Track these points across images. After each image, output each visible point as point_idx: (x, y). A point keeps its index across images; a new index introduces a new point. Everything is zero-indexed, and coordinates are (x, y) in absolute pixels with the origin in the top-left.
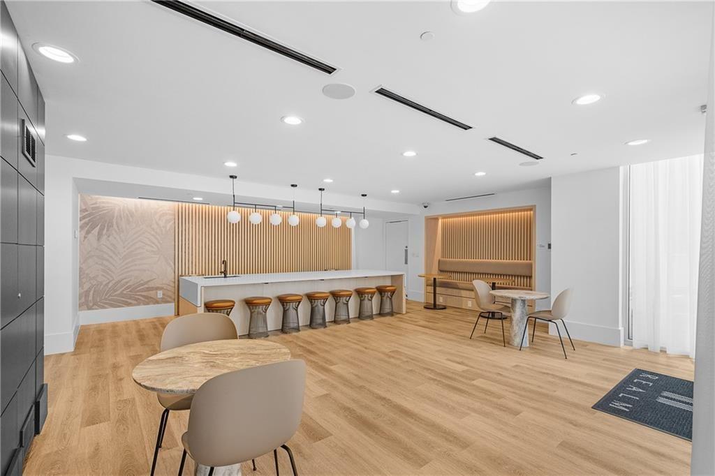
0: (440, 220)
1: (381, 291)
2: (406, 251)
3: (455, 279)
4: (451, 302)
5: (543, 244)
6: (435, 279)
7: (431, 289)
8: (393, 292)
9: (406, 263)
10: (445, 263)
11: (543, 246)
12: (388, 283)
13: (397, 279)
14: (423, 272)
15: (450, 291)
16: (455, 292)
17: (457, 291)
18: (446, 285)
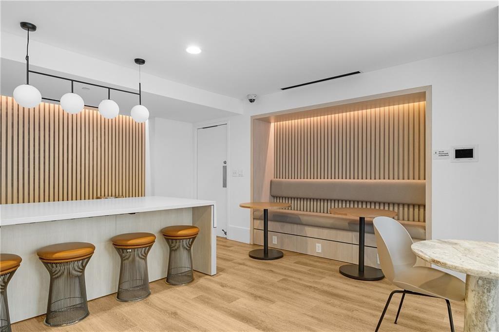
0: (272, 125)
1: (170, 236)
2: (225, 168)
3: (295, 209)
4: (289, 245)
5: (446, 151)
6: (266, 211)
7: (260, 224)
8: (193, 238)
9: (225, 185)
10: (280, 184)
11: (446, 155)
12: (187, 221)
13: (201, 213)
14: (248, 200)
15: (288, 228)
16: (296, 229)
17: (299, 227)
18: (282, 218)
